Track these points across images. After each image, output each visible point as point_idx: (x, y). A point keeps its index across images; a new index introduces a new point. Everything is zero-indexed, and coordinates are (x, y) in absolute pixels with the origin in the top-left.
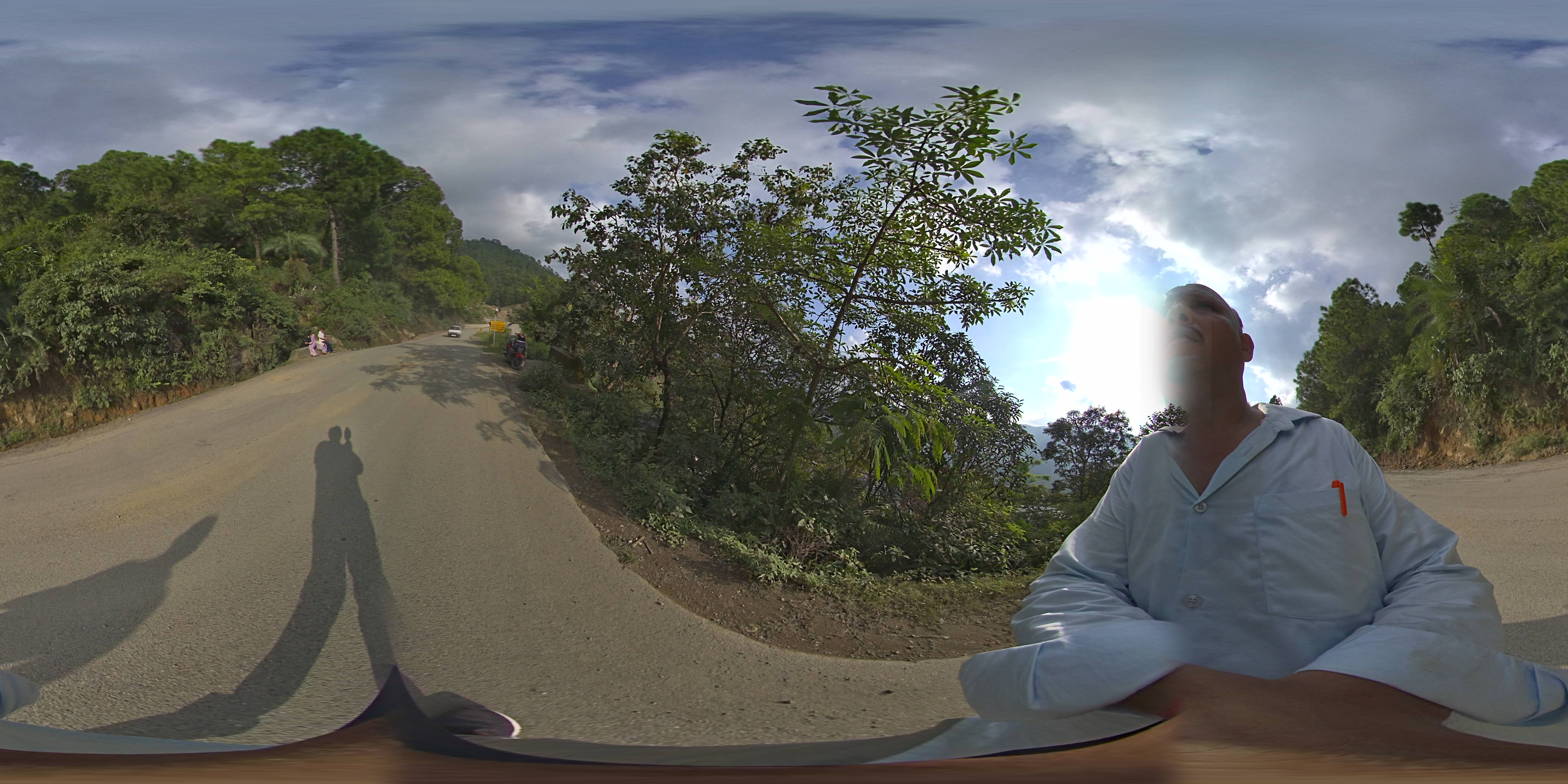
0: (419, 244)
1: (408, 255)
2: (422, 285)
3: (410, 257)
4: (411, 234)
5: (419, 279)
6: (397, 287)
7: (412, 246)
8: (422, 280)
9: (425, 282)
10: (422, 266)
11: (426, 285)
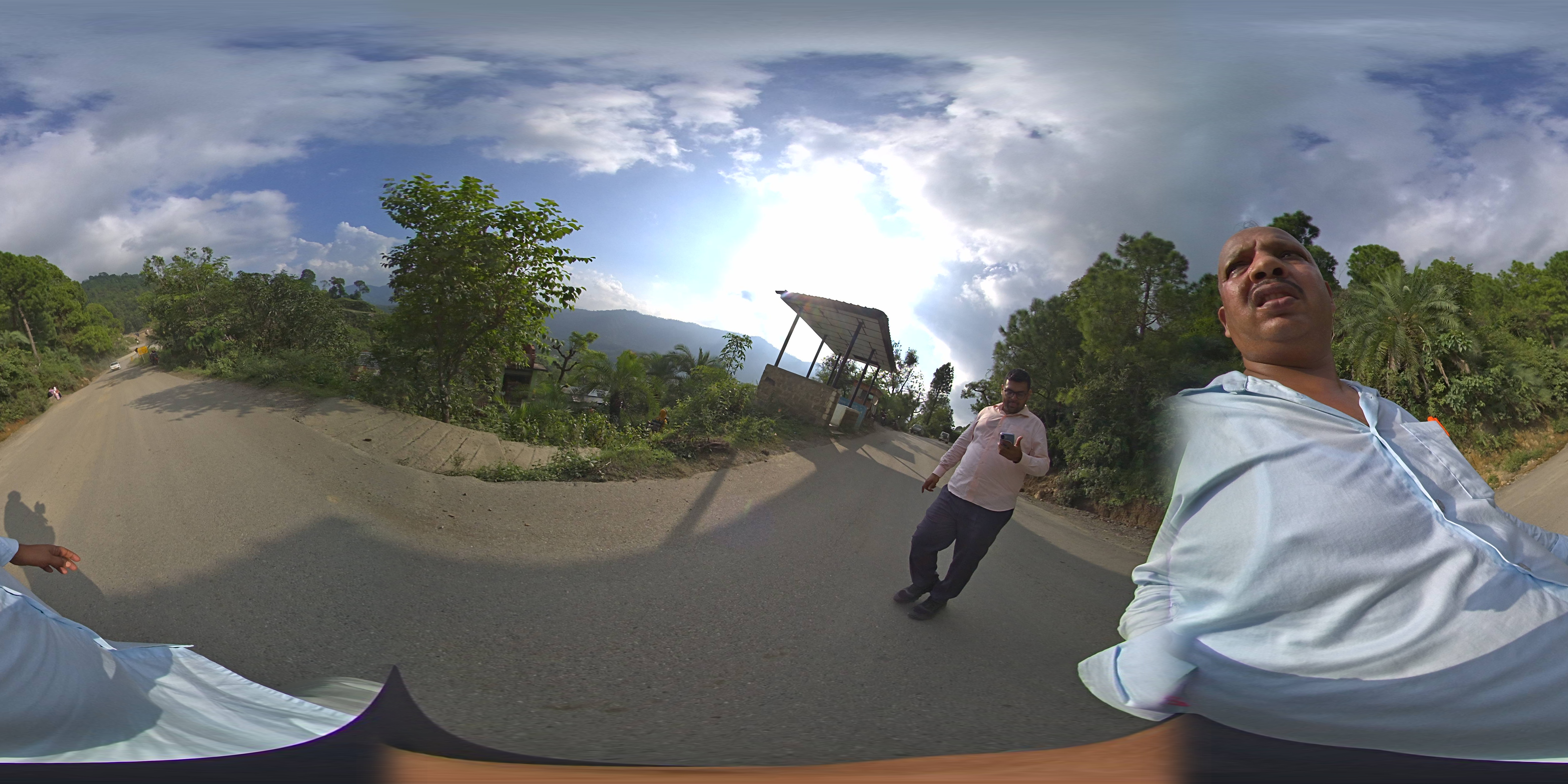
0: (67, 315)
1: (63, 325)
2: (80, 343)
3: (66, 327)
4: (58, 309)
5: (77, 340)
6: (66, 350)
7: (63, 317)
8: (79, 340)
9: (82, 341)
10: (75, 330)
11: (83, 342)
